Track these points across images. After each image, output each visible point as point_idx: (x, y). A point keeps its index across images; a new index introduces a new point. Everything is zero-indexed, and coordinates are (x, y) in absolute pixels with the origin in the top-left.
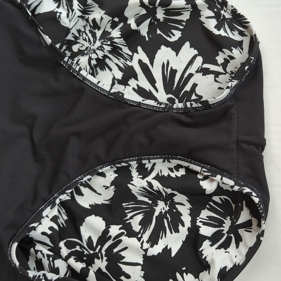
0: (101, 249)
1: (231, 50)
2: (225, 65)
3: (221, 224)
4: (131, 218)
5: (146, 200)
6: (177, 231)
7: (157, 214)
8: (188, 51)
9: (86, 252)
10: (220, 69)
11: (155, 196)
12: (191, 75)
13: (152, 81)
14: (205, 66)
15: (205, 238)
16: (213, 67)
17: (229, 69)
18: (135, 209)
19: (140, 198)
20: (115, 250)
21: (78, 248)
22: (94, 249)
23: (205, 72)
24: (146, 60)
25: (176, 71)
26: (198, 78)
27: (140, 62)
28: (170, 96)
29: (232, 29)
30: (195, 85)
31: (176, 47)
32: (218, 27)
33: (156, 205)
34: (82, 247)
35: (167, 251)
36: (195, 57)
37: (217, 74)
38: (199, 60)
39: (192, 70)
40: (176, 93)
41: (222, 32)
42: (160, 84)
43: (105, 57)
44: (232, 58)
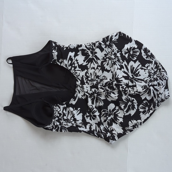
0: (113, 113)
1: (149, 64)
2: (147, 67)
3: (145, 108)
4: (121, 105)
5: (126, 101)
6: (133, 110)
7: (128, 105)
8: (138, 63)
9: (109, 113)
10: (146, 68)
11: (128, 100)
12: (138, 69)
13: (128, 70)
14: (142, 67)
15: (141, 112)
16: (144, 68)
17: (148, 69)
18: (122, 103)
19: (124, 101)
20: (116, 113)
21: (106, 112)
22: (111, 112)
23: (142, 69)
24: (126, 64)
25: (134, 68)
26: (140, 70)
27: (125, 64)
28: (132, 74)
29: (151, 58)
30: (139, 72)
31: (135, 62)
32: (147, 58)
33: (128, 103)
34: (107, 112)
35: (130, 114)
36: (139, 65)
37: (145, 70)
38: (141, 65)
39: (139, 68)
40: (134, 74)
41: (148, 59)
42: (130, 71)
43: (116, 61)
44: (149, 66)
